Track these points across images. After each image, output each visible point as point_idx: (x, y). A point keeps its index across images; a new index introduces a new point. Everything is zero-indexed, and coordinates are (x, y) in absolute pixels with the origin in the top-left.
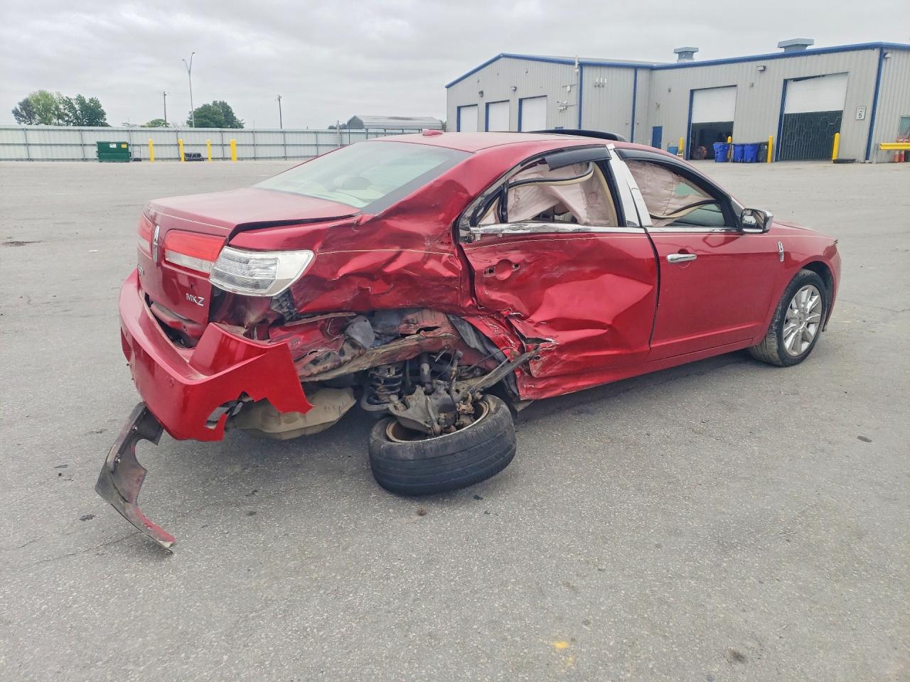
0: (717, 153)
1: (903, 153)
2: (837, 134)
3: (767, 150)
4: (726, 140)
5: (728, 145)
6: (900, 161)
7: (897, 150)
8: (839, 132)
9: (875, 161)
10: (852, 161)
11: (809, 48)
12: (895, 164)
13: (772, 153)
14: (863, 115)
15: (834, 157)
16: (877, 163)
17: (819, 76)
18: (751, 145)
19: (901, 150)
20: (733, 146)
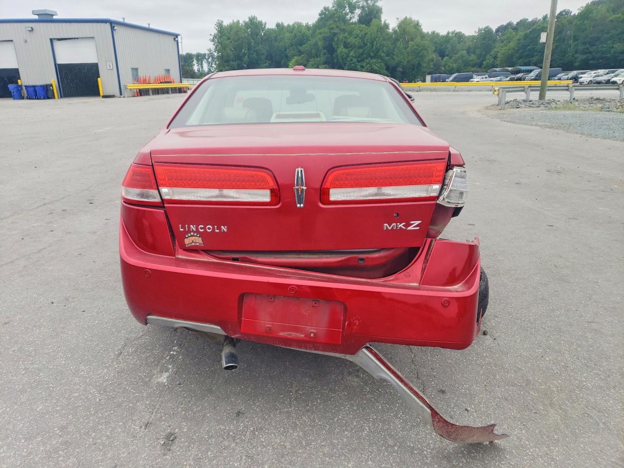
0: (13, 92)
1: (138, 90)
2: (99, 79)
3: (53, 90)
4: (17, 83)
5: (21, 86)
6: (138, 96)
7: (134, 89)
8: (99, 77)
9: (126, 96)
10: (113, 96)
11: (55, 17)
12: (136, 97)
13: (57, 92)
14: (111, 66)
15: (101, 94)
16: (128, 97)
17: (75, 38)
18: (41, 86)
19: (137, 89)
20: (24, 88)
